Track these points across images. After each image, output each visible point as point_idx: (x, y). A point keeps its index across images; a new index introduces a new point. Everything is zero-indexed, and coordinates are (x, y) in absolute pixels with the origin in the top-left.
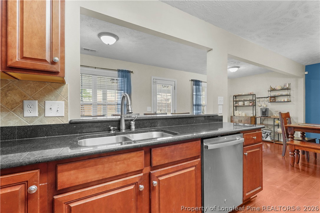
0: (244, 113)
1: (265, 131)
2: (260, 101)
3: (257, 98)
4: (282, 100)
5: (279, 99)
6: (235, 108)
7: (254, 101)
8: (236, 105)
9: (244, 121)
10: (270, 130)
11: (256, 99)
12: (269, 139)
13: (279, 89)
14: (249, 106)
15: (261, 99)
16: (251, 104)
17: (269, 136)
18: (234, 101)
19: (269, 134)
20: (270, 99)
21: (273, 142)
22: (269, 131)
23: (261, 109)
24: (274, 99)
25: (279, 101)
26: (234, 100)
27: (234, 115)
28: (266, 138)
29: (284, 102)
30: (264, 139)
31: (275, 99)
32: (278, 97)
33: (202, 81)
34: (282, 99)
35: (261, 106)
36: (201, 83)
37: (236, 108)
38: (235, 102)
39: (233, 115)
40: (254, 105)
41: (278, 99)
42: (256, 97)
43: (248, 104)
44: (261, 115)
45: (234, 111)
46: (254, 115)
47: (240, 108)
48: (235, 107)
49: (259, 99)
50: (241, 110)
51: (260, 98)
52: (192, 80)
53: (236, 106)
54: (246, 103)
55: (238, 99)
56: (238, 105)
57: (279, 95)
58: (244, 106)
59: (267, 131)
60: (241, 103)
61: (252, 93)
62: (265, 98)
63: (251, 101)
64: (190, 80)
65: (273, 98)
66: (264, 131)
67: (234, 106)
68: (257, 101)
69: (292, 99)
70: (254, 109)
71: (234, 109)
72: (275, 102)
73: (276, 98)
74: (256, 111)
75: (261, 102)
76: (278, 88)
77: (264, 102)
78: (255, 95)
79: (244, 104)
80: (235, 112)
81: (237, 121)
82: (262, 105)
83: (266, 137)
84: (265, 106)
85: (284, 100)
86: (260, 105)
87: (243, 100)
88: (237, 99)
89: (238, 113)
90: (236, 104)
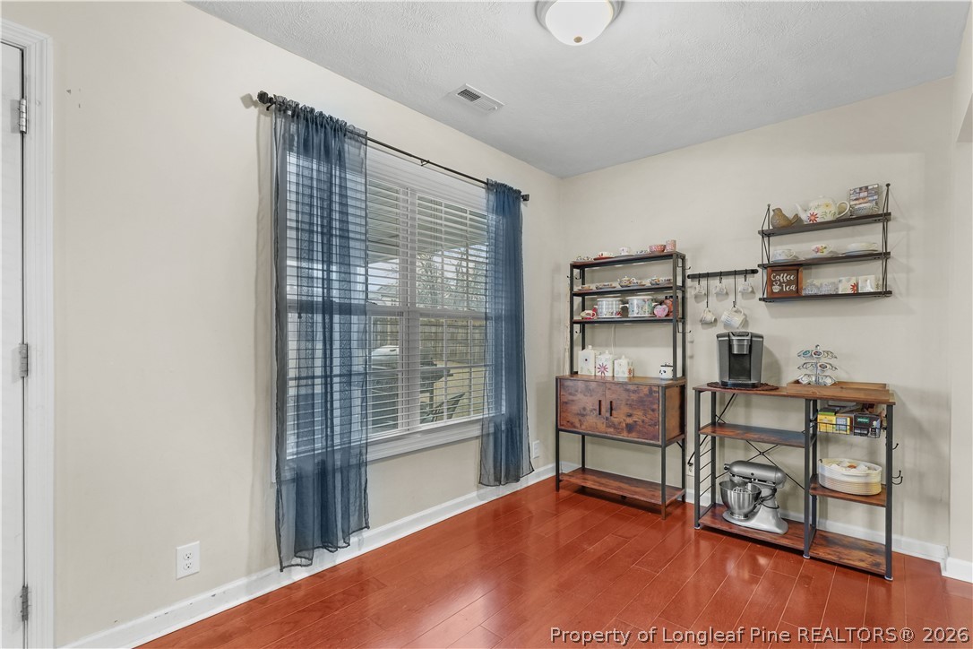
0: (624, 362)
1: (747, 471)
2: (707, 295)
3: (693, 277)
4: (845, 288)
5: (819, 281)
6: (577, 336)
7: (680, 295)
8: (583, 314)
9: (626, 410)
10: (775, 468)
11: (689, 281)
12: (764, 522)
13: (829, 218)
14: (653, 320)
15: (715, 282)
16: (661, 311)
17: (769, 503)
18: (573, 295)
19: (765, 492)
20: (770, 283)
21: (800, 553)
22: (771, 475)
23: (726, 343)
24: (789, 283)
25: (824, 291)
26: (576, 289)
27: (574, 373)
28: (748, 516)
29: (856, 295)
30: (738, 520)
31: (797, 282)
32: (814, 271)
33: (365, 137)
34: (841, 279)
35: (716, 320)
36: (350, 148)
37: (583, 331)
38: (578, 300)
39: (567, 372)
40: (677, 318)
41: (817, 282)
42: (688, 272)
43: (646, 308)
44: (721, 375)
45: (575, 349)
46: (679, 374)
47: (601, 333)
48: (577, 327)
49: (704, 282)
50: (607, 345)
51: (708, 275)
52: (263, 97)
53: (583, 323)
54: (639, 306)
55: (593, 282)
56: (595, 318)
57: (825, 254)
58: (623, 319)
59: (759, 473)
60: (608, 307)
61: (669, 249)
62: (740, 279)
63: (661, 297)
64: (247, 101)
65: (784, 277)
66: (736, 469)
67: (573, 322)
68: (690, 293)
69: (896, 280)
70: (679, 336)
71: (575, 335)
72: (796, 296)
73: (804, 273)
74: (688, 353)
75: (712, 299)
76: (819, 212)
77: (732, 298)
78: (683, 258)
79: (625, 311)
80: (580, 354)
81: (589, 407)
82: (724, 318)
83: (746, 510)
84: (737, 320)
85: (856, 286)
86: (710, 317)
87: (619, 288)
88: (586, 286)
89: (591, 361)
90: (583, 310)
